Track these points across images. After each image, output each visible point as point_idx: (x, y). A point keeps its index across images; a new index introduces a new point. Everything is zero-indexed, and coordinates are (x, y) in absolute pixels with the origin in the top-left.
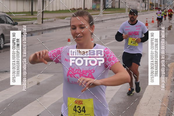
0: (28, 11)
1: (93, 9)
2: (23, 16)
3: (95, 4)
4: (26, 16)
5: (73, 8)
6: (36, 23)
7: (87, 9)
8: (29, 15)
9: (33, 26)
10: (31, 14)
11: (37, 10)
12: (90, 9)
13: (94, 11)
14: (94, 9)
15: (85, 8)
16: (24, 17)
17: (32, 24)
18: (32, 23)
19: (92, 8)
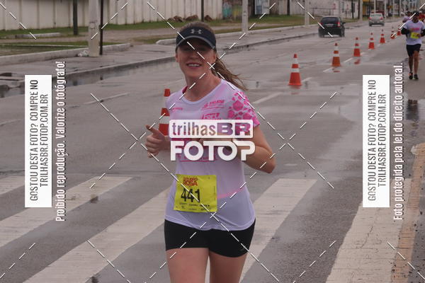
0: (65, 25)
1: (224, 18)
2: (54, 37)
3: (228, 6)
4: (61, 37)
5: (176, 18)
6: (86, 54)
7: (211, 19)
8: (69, 36)
9: (78, 62)
10: (72, 33)
11: (87, 24)
12: (217, 19)
13: (227, 22)
14: (226, 19)
15: (205, 15)
16: (55, 40)
17: (77, 56)
18: (75, 54)
19: (222, 17)
